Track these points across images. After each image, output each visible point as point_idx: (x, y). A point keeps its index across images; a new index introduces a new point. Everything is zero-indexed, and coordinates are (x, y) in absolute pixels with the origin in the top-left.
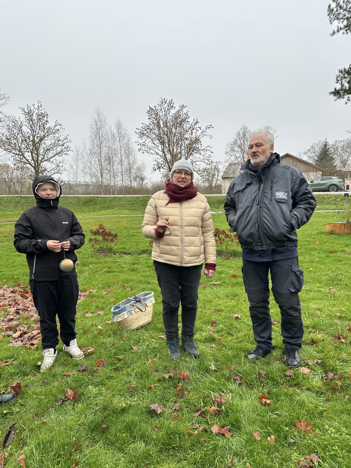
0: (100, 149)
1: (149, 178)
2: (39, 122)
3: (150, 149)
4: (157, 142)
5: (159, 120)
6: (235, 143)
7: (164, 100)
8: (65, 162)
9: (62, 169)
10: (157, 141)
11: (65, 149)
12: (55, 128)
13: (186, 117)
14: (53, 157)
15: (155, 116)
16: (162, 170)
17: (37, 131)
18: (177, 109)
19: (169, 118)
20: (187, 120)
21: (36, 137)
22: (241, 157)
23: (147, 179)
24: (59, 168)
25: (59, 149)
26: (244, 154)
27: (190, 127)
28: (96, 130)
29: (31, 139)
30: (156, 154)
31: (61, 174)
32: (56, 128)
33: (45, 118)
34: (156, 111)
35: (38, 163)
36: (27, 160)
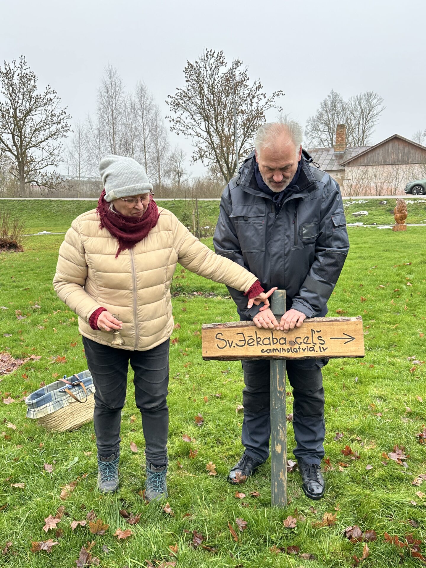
0: (113, 129)
1: (189, 172)
2: (23, 89)
3: (188, 128)
4: (198, 117)
5: (203, 83)
6: (320, 117)
7: (211, 52)
8: (62, 149)
9: (58, 158)
10: (198, 115)
11: (63, 129)
12: (46, 98)
13: (243, 79)
14: (44, 141)
15: (197, 77)
16: (205, 159)
17: (20, 101)
18: (230, 66)
19: (217, 80)
20: (244, 83)
21: (18, 111)
22: (329, 139)
23: (186, 174)
24: (54, 156)
25: (53, 128)
26: (332, 134)
27: (249, 93)
28: (107, 99)
29: (11, 114)
30: (197, 135)
31: (57, 166)
32: (48, 97)
33: (32, 81)
34: (198, 70)
35: (22, 150)
36: (6, 145)
